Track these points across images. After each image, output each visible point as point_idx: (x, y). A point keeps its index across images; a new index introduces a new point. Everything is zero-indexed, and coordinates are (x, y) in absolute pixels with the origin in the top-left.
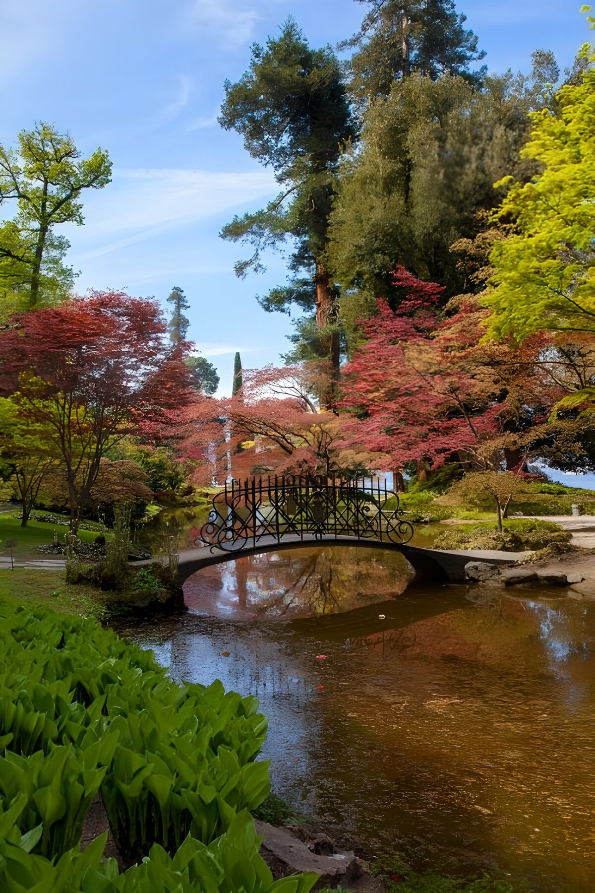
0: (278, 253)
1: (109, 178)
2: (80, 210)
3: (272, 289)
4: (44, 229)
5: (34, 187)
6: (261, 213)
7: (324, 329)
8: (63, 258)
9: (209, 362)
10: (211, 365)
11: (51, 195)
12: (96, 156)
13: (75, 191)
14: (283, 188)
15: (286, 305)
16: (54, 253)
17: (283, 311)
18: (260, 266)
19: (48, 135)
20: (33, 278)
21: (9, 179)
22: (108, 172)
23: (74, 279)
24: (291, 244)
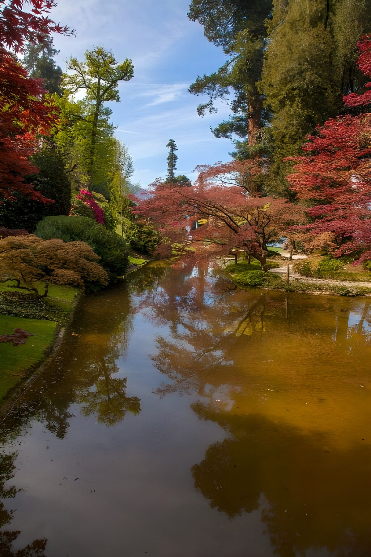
0: (224, 101)
1: (133, 75)
2: (118, 94)
3: (220, 124)
4: (99, 104)
5: (93, 82)
6: (214, 75)
7: (253, 147)
8: (109, 119)
9: (188, 178)
10: (189, 179)
11: (103, 85)
12: (125, 63)
13: (114, 83)
14: (229, 58)
15: (229, 134)
16: (104, 117)
17: (227, 137)
18: (213, 108)
19: (100, 52)
20: (93, 131)
21: (81, 78)
22: (132, 71)
23: (114, 130)
24: (232, 94)
